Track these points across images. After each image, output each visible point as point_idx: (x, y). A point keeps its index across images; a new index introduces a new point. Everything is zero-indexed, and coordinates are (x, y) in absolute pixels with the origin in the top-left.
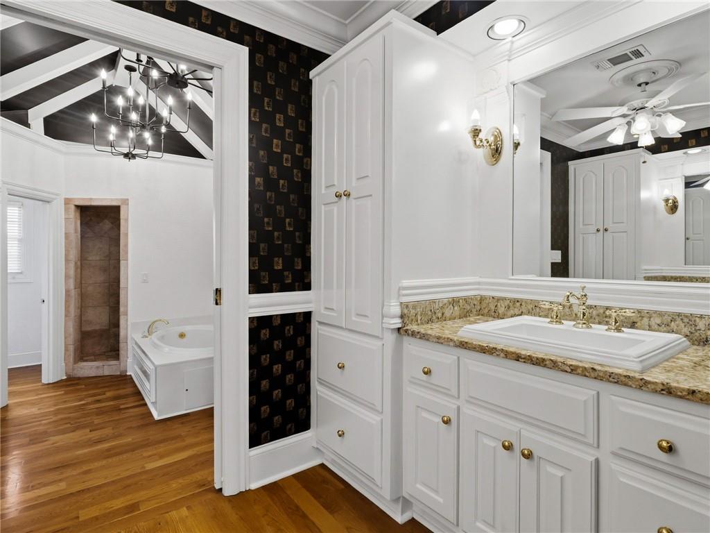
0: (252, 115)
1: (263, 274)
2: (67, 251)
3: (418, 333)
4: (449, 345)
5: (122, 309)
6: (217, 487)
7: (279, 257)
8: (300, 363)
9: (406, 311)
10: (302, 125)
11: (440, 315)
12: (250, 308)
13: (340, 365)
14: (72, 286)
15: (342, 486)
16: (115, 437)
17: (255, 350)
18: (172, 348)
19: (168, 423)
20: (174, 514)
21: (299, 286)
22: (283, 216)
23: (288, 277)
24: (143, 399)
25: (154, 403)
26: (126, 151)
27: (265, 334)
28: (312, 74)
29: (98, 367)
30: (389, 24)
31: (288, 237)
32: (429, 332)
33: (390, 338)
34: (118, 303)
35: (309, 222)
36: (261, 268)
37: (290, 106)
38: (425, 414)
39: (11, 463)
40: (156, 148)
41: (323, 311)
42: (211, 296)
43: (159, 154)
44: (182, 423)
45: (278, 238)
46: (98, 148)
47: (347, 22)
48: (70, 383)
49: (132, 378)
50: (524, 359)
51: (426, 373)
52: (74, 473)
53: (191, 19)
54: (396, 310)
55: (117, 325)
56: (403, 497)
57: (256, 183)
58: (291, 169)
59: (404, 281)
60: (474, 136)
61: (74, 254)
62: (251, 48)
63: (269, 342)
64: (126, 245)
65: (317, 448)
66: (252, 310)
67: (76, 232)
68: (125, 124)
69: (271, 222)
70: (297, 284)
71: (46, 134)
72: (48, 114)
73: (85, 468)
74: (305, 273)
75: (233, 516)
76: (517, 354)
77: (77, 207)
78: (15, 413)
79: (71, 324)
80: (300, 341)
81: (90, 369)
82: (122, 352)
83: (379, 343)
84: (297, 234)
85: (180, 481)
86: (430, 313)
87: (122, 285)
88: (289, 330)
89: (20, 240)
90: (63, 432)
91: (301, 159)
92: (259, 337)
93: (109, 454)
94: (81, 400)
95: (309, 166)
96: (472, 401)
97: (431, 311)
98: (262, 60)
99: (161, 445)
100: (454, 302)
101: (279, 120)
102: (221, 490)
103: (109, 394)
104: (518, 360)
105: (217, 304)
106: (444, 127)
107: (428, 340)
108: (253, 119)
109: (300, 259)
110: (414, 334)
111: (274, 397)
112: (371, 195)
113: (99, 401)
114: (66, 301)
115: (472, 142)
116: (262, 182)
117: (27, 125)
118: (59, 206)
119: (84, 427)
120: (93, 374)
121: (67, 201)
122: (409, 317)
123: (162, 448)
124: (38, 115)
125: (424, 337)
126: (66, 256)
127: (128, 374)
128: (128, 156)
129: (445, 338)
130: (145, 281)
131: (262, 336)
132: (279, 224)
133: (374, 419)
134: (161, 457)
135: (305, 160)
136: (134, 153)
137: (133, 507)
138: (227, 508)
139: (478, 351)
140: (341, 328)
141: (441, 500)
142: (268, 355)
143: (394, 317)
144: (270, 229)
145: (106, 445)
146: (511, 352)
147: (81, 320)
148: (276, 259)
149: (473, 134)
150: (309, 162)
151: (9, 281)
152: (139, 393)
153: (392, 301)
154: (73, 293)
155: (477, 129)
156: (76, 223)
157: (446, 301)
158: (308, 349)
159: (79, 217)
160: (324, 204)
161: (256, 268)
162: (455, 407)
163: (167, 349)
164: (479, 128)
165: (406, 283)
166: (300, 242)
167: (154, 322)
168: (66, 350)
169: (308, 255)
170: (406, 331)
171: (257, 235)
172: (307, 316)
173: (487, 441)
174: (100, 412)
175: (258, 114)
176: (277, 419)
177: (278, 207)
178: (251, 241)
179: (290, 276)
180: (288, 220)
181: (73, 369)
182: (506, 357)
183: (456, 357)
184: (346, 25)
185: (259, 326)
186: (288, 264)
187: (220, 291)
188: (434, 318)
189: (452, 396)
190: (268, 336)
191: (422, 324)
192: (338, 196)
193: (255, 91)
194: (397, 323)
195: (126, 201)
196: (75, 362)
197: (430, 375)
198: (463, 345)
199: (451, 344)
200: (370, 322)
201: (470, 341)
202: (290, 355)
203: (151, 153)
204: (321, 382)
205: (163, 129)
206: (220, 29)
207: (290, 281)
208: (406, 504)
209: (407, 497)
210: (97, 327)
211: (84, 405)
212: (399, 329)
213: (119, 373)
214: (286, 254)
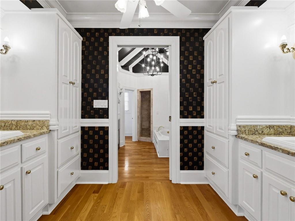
0: (181, 58)
1: (185, 112)
2: (138, 104)
3: (244, 138)
4: (256, 144)
5: (151, 122)
6: (170, 179)
7: (191, 106)
8: (199, 145)
9: (239, 128)
10: (200, 58)
11: (260, 132)
12: (180, 123)
13: (213, 147)
14: (139, 115)
15: (214, 194)
16: (147, 159)
17: (182, 138)
18: (164, 136)
19: (162, 159)
20: (157, 183)
21: (199, 117)
22: (192, 91)
23: (194, 113)
24: (156, 150)
25: (158, 152)
26: (151, 73)
27: (186, 132)
28: (204, 38)
29: (145, 139)
30: (231, 12)
31: (195, 99)
32: (249, 138)
33: (232, 139)
34: (150, 120)
35: (203, 93)
36: (184, 110)
37: (195, 52)
38: (246, 172)
39: (126, 159)
40: (160, 71)
41: (208, 126)
42: (168, 119)
43: (160, 73)
44: (166, 160)
45: (191, 99)
46: (144, 74)
47: (219, 14)
48: (139, 142)
49: (154, 144)
50: (291, 154)
51: (246, 155)
52: (137, 166)
53: (161, 33)
54: (235, 128)
55: (150, 127)
56: (239, 206)
57: (182, 81)
58: (195, 75)
59: (238, 116)
60: (282, 48)
61: (140, 105)
62: (180, 36)
63: (187, 136)
64: (152, 103)
65: (206, 178)
66: (181, 124)
67: (140, 99)
68: (151, 66)
69: (188, 94)
70: (198, 116)
71: (133, 72)
72: (133, 66)
73: (140, 165)
74: (202, 112)
75: (173, 189)
76: (288, 151)
77: (140, 91)
78: (126, 148)
79: (139, 126)
80: (200, 137)
81: (143, 139)
82: (151, 135)
83: (227, 140)
84: (198, 98)
85: (160, 174)
86: (253, 130)
87: (151, 115)
88: (195, 132)
89: (128, 102)
90: (136, 155)
91: (200, 70)
92: (184, 133)
93: (145, 163)
94: (140, 147)
95: (203, 72)
96: (267, 170)
97: (254, 129)
98: (184, 39)
99: (159, 165)
100: (270, 127)
101: (191, 58)
102: (171, 181)
103: (147, 147)
104: (289, 154)
105: (170, 121)
106: (267, 46)
107: (247, 141)
108: (181, 60)
109: (199, 107)
110: (242, 138)
111: (189, 155)
112: (224, 82)
113: (144, 149)
114: (138, 119)
115: (281, 51)
116: (184, 81)
117: (129, 70)
118: (136, 91)
119: (140, 155)
120: (144, 141)
121: (138, 90)
122: (241, 131)
123: (159, 166)
124: (131, 67)
125: (246, 139)
126: (138, 106)
127: (153, 142)
128: (152, 75)
129: (254, 141)
130: (157, 114)
131: (185, 133)
132: (191, 95)
133: (225, 170)
134: (158, 168)
135: (201, 71)
136: (154, 74)
137: (147, 177)
138: (172, 186)
139: (269, 148)
140: (213, 133)
141: (254, 211)
142: (187, 140)
143: (234, 130)
144: (188, 96)
145: (145, 161)
146: (285, 150)
147: (141, 125)
148: (190, 107)
149: (281, 47)
150: (203, 71)
151: (125, 113)
152: (155, 148)
153: (232, 124)
154: (139, 116)
155: (284, 45)
156: (140, 96)
157: (264, 126)
158: (203, 140)
159: (140, 94)
160: (208, 86)
161: (183, 110)
162: (260, 171)
163: (163, 136)
164: (285, 44)
165: (239, 117)
166: (200, 101)
167: (160, 127)
168: (138, 133)
169: (203, 105)
170: (239, 136)
171: (183, 99)
172: (203, 128)
173: (274, 190)
174: (145, 152)
175: (183, 58)
176: (191, 163)
177: (191, 89)
178: (181, 101)
179: (195, 113)
180: (194, 93)
181: (139, 138)
182: (283, 153)
183: (260, 150)
184: (219, 15)
185: (183, 129)
186: (195, 109)
187: (171, 117)
188: (257, 133)
189: (259, 167)
190: (187, 133)
191: (249, 135)
192: (213, 83)
193: (182, 50)
194: (235, 133)
195: (152, 89)
196: (140, 137)
197: (249, 156)
198: (263, 145)
199: (257, 144)
200: (224, 132)
201: (266, 143)
202: (195, 141)
203: (159, 73)
204: (208, 153)
205: (162, 65)
206: (170, 33)
207: (195, 115)
208: (240, 209)
209: (240, 206)
210: (146, 127)
211: (141, 149)
212: (236, 135)
213: (150, 142)
214: (194, 105)
